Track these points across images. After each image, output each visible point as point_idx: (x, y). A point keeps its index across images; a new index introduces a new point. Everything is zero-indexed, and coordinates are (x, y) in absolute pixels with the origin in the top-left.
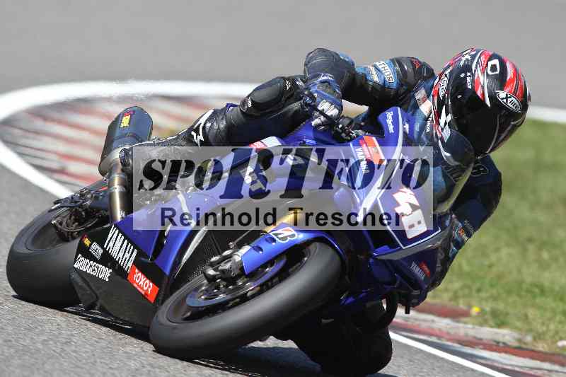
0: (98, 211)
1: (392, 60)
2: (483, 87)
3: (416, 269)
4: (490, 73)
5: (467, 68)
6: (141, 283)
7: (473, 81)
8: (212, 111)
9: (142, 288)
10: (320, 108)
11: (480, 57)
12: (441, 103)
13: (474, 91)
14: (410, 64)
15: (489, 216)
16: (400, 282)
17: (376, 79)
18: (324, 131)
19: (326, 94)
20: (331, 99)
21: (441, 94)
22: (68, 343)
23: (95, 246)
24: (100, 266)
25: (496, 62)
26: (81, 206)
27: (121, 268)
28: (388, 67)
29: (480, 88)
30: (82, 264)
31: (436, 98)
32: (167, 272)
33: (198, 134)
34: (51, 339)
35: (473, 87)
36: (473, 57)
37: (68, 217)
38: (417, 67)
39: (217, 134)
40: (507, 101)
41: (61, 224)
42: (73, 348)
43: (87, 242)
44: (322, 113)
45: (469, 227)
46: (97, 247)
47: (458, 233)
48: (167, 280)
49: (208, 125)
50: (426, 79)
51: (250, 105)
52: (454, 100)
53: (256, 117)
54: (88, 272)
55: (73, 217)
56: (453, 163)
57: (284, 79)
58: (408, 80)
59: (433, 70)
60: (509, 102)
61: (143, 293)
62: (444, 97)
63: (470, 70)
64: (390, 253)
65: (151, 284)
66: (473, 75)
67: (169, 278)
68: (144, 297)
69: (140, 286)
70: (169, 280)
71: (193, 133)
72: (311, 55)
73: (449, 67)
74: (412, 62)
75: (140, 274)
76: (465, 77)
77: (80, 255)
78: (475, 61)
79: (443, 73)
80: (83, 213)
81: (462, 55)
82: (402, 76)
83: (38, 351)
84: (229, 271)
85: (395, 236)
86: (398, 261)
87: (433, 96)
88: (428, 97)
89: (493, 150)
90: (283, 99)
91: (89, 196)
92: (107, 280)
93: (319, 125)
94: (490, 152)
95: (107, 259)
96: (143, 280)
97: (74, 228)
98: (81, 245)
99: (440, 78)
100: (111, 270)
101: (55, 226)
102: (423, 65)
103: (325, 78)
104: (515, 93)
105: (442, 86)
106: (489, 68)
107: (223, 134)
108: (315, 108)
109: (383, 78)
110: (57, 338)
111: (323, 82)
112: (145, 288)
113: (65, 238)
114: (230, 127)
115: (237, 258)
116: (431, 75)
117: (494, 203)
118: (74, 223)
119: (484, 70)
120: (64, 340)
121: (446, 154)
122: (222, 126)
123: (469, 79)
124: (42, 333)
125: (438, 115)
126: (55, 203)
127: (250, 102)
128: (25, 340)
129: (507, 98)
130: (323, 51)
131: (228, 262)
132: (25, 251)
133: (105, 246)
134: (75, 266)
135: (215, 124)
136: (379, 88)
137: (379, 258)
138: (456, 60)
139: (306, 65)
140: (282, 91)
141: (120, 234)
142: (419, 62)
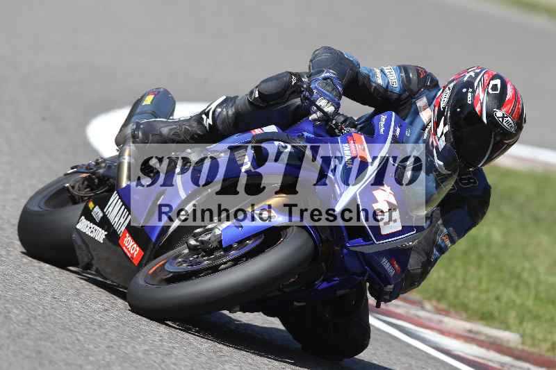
0: (108, 180)
1: (400, 67)
2: (482, 104)
3: (386, 263)
4: (490, 91)
5: (469, 84)
6: (129, 246)
7: (473, 97)
8: (224, 97)
9: (129, 252)
10: (318, 103)
11: (483, 75)
12: (441, 114)
13: (473, 106)
14: (416, 73)
15: (475, 226)
16: (369, 274)
17: (380, 81)
18: (320, 125)
19: (324, 91)
20: (329, 97)
21: (442, 105)
22: (169, 355)
23: (97, 209)
24: (98, 228)
25: (498, 82)
26: (94, 173)
27: (115, 231)
28: (393, 72)
29: (479, 104)
30: (84, 226)
31: (437, 108)
32: (154, 239)
33: (208, 117)
34: (153, 350)
35: (473, 103)
36: (477, 75)
37: (81, 182)
38: (422, 76)
39: (225, 119)
40: (503, 120)
41: (73, 187)
42: (173, 360)
43: (91, 205)
44: (319, 109)
45: (454, 234)
46: (99, 210)
47: (442, 239)
48: (152, 246)
49: (219, 110)
50: (428, 88)
51: (257, 96)
52: (453, 113)
53: (261, 108)
54: (87, 233)
55: (86, 183)
56: (445, 172)
57: (291, 74)
58: (411, 87)
59: (438, 82)
60: (505, 121)
61: (130, 256)
62: (444, 108)
63: (472, 86)
64: (362, 245)
65: (138, 249)
66: (474, 92)
67: (155, 244)
68: (129, 260)
69: (127, 249)
70: (154, 247)
71: (204, 116)
72: (317, 52)
73: (453, 81)
74: (418, 71)
75: (130, 238)
76: (467, 92)
77: (83, 217)
78: (478, 79)
79: (447, 85)
80: (96, 181)
81: (467, 71)
82: (406, 83)
83: (139, 359)
84: (208, 242)
85: (369, 231)
86: (369, 254)
87: (435, 107)
88: (430, 105)
89: (485, 163)
90: (288, 93)
91: (103, 165)
92: (102, 242)
93: (315, 120)
94: (483, 165)
95: (105, 223)
96: (131, 244)
97: (85, 192)
98: (86, 208)
99: (443, 90)
100: (106, 233)
101: (67, 189)
102: (428, 75)
103: (328, 74)
104: (511, 114)
105: (444, 98)
106: (491, 86)
107: (230, 121)
108: (313, 103)
109: (387, 82)
110: (158, 349)
111: (325, 79)
112: (132, 252)
113: (74, 200)
114: (238, 115)
115: (217, 232)
116: (435, 85)
117: (480, 216)
118: (85, 189)
119: (485, 88)
120: (165, 352)
121: (438, 163)
122: (230, 113)
123: (470, 95)
124: (144, 342)
125: (437, 124)
126: (72, 168)
127: (257, 92)
128: (126, 348)
129: (503, 117)
130: (329, 49)
131: (208, 234)
132: (36, 209)
133: (105, 211)
134: (78, 227)
135: (224, 110)
136: (381, 90)
137: (351, 248)
138: (461, 75)
139: (311, 61)
140: (288, 85)
141: (120, 200)
142: (425, 72)
